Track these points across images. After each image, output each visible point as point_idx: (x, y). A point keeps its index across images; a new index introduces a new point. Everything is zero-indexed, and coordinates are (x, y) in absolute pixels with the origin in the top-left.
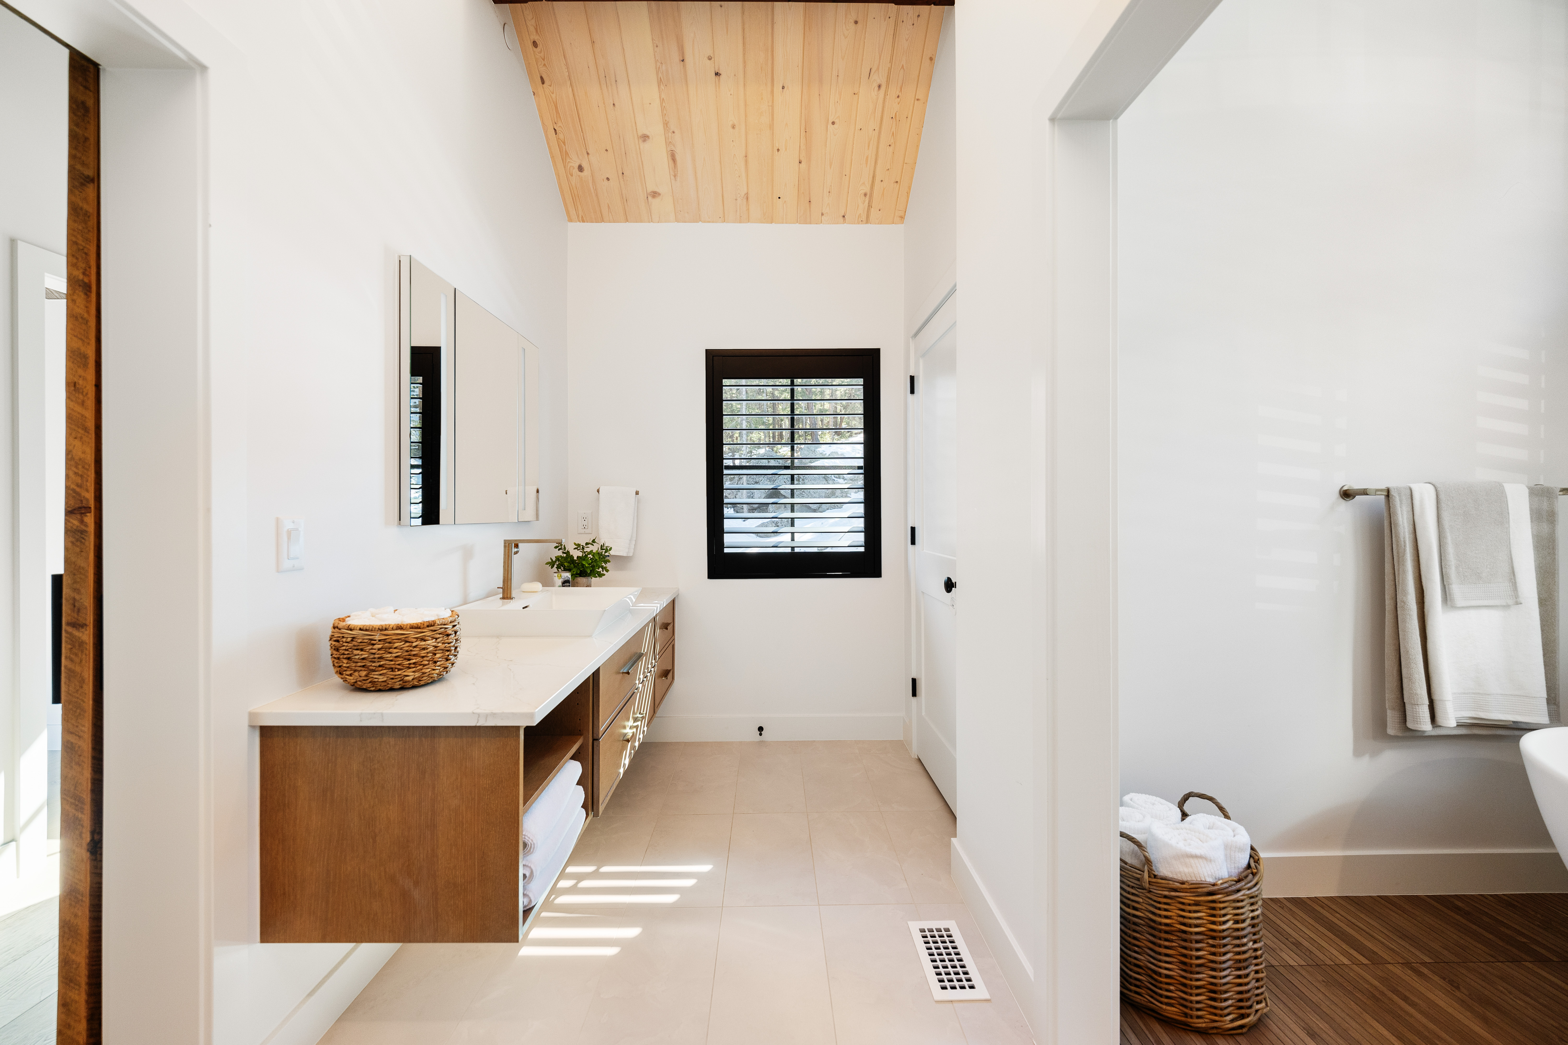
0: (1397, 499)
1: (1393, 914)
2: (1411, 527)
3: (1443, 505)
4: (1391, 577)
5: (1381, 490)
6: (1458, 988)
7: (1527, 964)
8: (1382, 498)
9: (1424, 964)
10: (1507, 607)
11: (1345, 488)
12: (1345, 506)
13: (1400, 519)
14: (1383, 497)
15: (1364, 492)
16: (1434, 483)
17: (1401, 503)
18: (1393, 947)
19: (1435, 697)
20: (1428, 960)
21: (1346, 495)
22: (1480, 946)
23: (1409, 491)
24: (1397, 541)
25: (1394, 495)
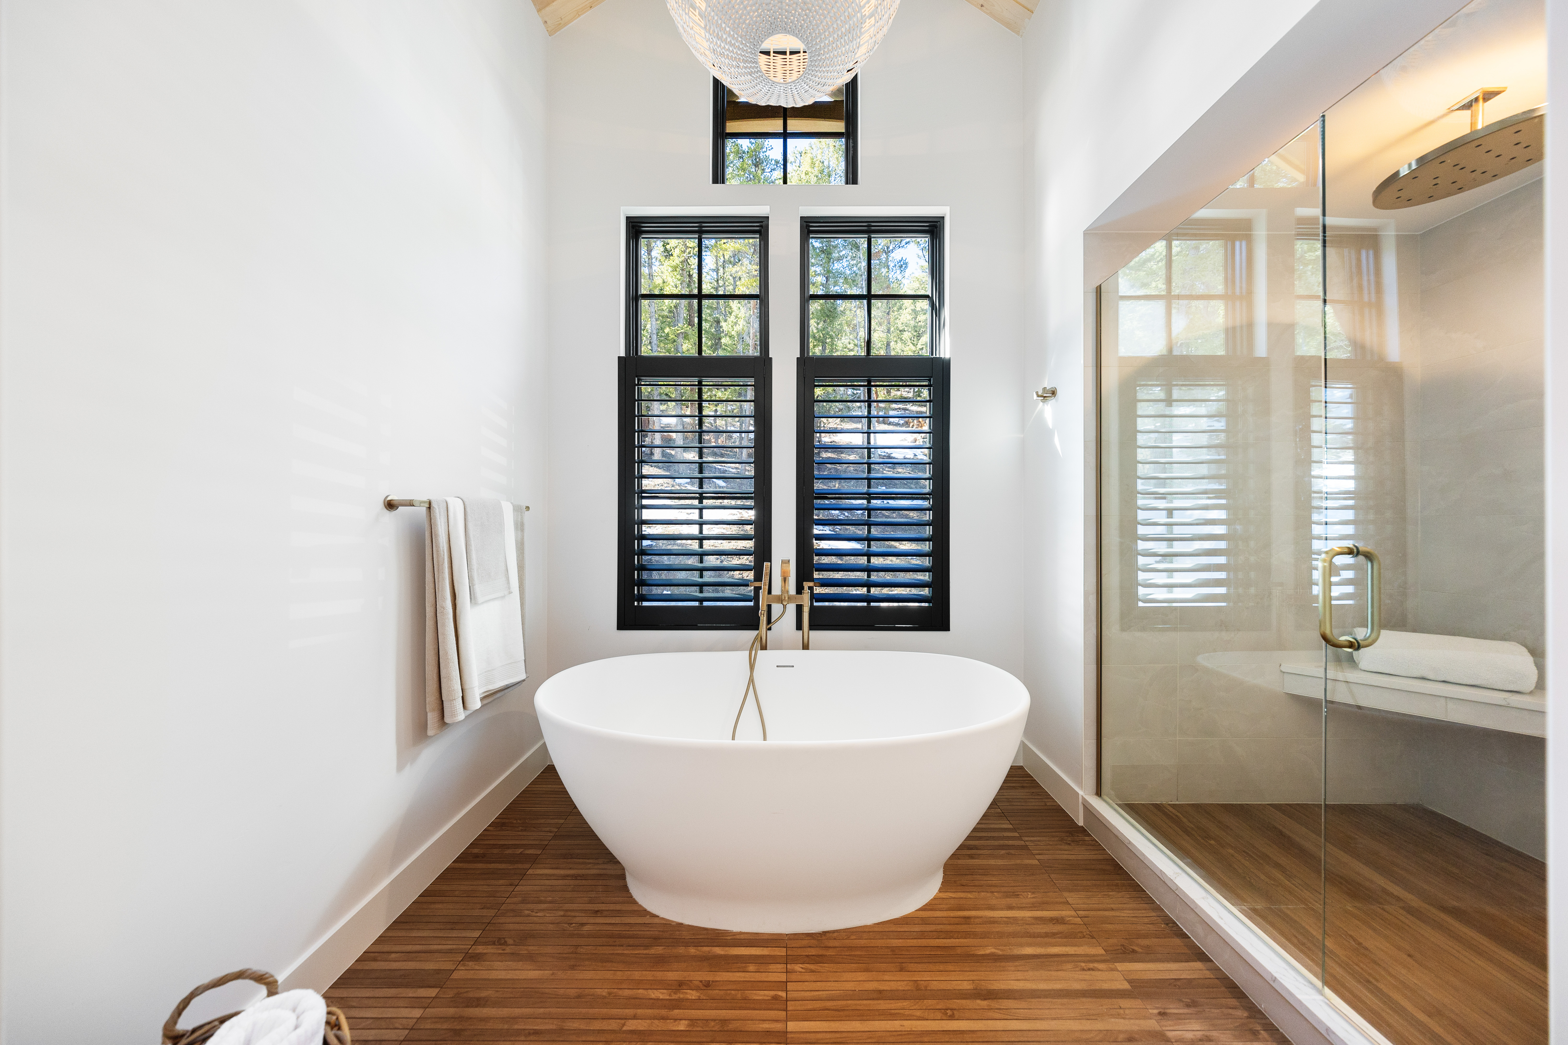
0: (437, 511)
1: (437, 906)
2: (447, 536)
3: (469, 518)
4: (432, 586)
5: (424, 502)
6: (505, 944)
7: (530, 872)
8: (423, 510)
9: (477, 942)
10: (503, 597)
11: (389, 498)
12: (389, 515)
13: (440, 530)
14: (425, 508)
15: (411, 504)
16: (462, 497)
17: (440, 515)
18: (449, 947)
19: (466, 687)
20: (477, 934)
21: (391, 505)
22: (501, 882)
23: (445, 504)
24: (438, 551)
25: (435, 507)
